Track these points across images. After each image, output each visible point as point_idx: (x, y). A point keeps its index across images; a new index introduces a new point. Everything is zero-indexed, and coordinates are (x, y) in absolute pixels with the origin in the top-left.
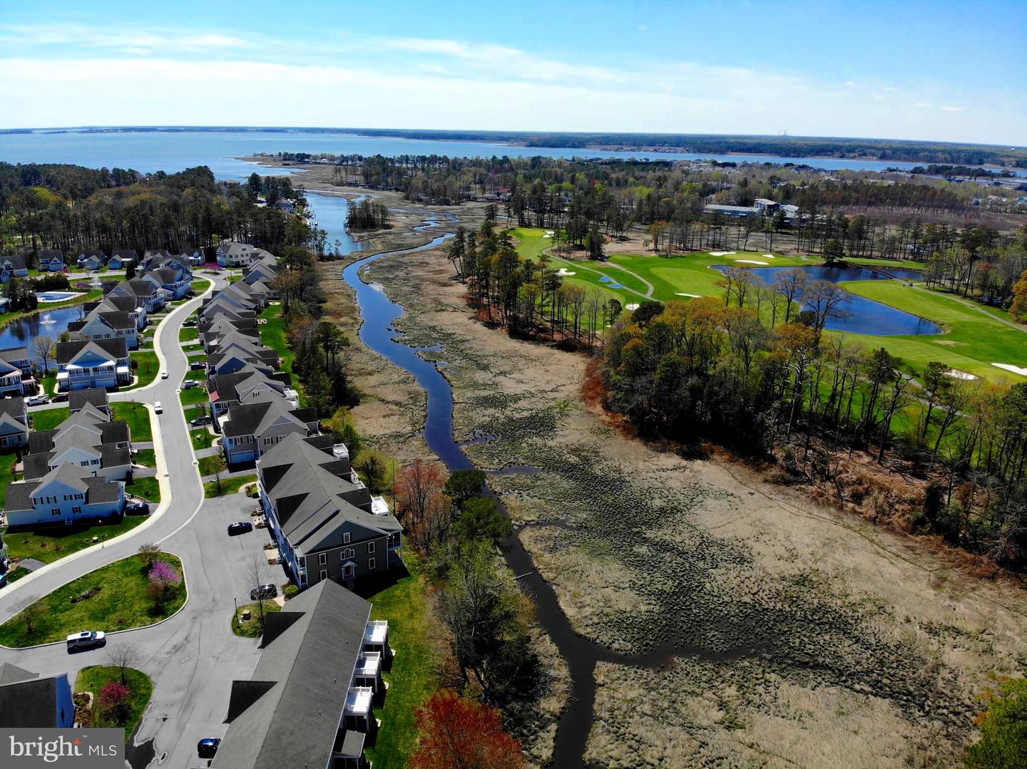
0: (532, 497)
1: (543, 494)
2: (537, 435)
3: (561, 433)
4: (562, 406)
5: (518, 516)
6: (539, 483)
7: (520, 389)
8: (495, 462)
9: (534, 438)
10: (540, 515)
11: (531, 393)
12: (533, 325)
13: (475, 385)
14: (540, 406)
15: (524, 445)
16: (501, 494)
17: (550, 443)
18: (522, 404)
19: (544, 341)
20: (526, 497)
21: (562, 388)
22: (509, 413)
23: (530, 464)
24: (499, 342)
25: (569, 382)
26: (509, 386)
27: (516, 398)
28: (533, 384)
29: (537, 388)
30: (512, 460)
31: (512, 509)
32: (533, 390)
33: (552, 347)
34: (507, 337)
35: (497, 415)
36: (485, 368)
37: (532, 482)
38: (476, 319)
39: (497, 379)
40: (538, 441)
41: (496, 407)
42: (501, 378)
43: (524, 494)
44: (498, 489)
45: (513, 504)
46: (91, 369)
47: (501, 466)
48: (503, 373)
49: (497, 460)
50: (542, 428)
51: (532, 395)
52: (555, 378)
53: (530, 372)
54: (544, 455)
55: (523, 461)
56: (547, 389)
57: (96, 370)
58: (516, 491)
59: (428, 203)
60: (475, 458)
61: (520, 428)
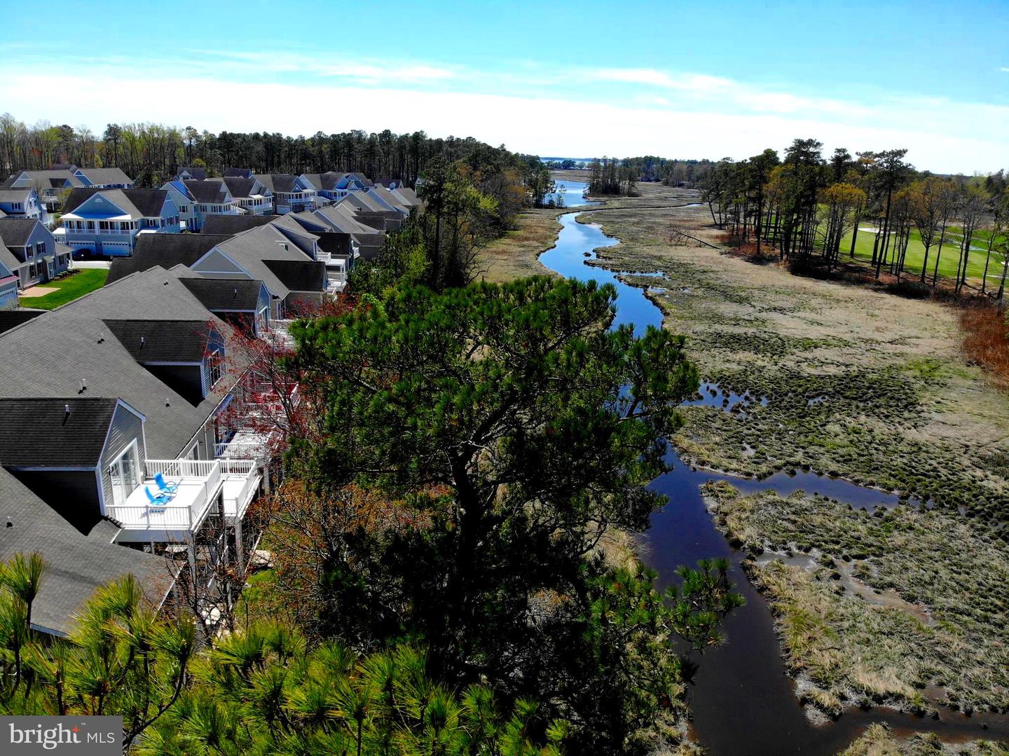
0: (880, 587)
1: (920, 582)
2: (870, 412)
3: (937, 417)
4: (926, 368)
5: (827, 660)
6: (898, 539)
7: (815, 333)
8: (744, 455)
9: (863, 418)
10: (927, 674)
11: (840, 340)
12: (837, 264)
13: (719, 319)
14: (867, 360)
15: (833, 428)
16: (760, 552)
17: (911, 435)
18: (819, 353)
19: (860, 282)
20: (855, 585)
21: (914, 341)
22: (790, 364)
23: (858, 476)
24: (777, 276)
25: (927, 334)
26: (789, 326)
27: (808, 345)
28: (843, 329)
29: (856, 336)
30: (799, 457)
31: (803, 623)
32: (847, 337)
33: (876, 290)
34: (788, 275)
35: (759, 363)
36: (741, 301)
37: (871, 532)
38: (732, 254)
39: (764, 315)
40: (881, 428)
41: (757, 351)
42: (774, 315)
43: (846, 569)
44: (747, 534)
45: (804, 601)
46: (97, 221)
47: (764, 468)
48: (781, 310)
49: (751, 452)
50: (882, 401)
51: (847, 344)
52: (896, 326)
53: (838, 314)
54: (899, 462)
55: (833, 467)
56: (880, 339)
57: (103, 225)
58: (815, 552)
60: (687, 436)
61: (819, 393)
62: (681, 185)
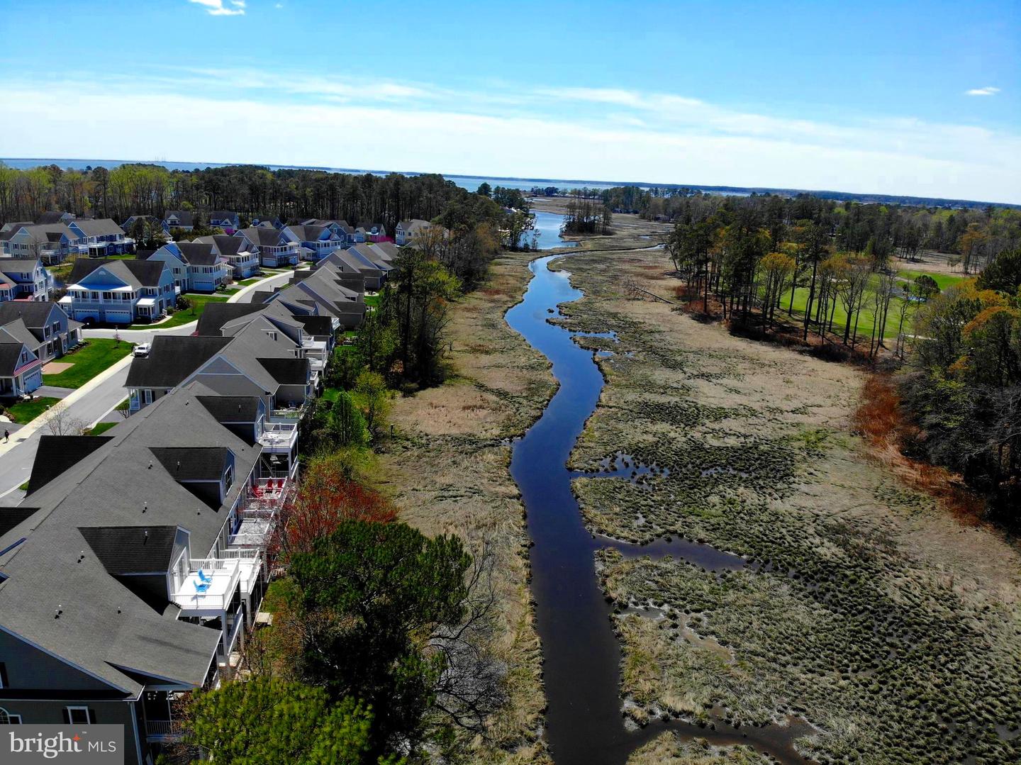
0: (704, 634)
1: (736, 631)
2: (749, 483)
3: (804, 488)
4: (813, 438)
5: (647, 687)
6: (731, 596)
7: (730, 401)
8: (635, 524)
9: (741, 489)
10: (716, 698)
11: (750, 409)
12: (772, 323)
13: (649, 386)
14: (767, 432)
15: (714, 499)
16: (624, 607)
17: (777, 505)
18: (726, 424)
19: (789, 344)
20: (689, 632)
21: (815, 410)
22: (698, 436)
23: (719, 543)
24: (717, 337)
25: (829, 402)
26: (710, 395)
27: (720, 414)
28: (758, 397)
29: (765, 404)
30: (678, 527)
31: (638, 661)
32: (756, 406)
33: (801, 352)
34: (727, 334)
35: (672, 435)
36: (676, 366)
37: (712, 591)
38: (683, 310)
39: (691, 382)
40: (751, 497)
41: (674, 421)
42: (701, 383)
43: (684, 619)
44: (619, 592)
45: (645, 644)
46: (100, 292)
47: (647, 536)
48: (706, 377)
49: (642, 521)
50: (763, 473)
51: (753, 413)
52: (805, 394)
53: (756, 380)
54: (756, 529)
55: (702, 535)
56: (784, 408)
57: (106, 296)
58: (666, 607)
59: (665, 221)
60: (595, 507)
61: (713, 464)
62: (657, 219)
